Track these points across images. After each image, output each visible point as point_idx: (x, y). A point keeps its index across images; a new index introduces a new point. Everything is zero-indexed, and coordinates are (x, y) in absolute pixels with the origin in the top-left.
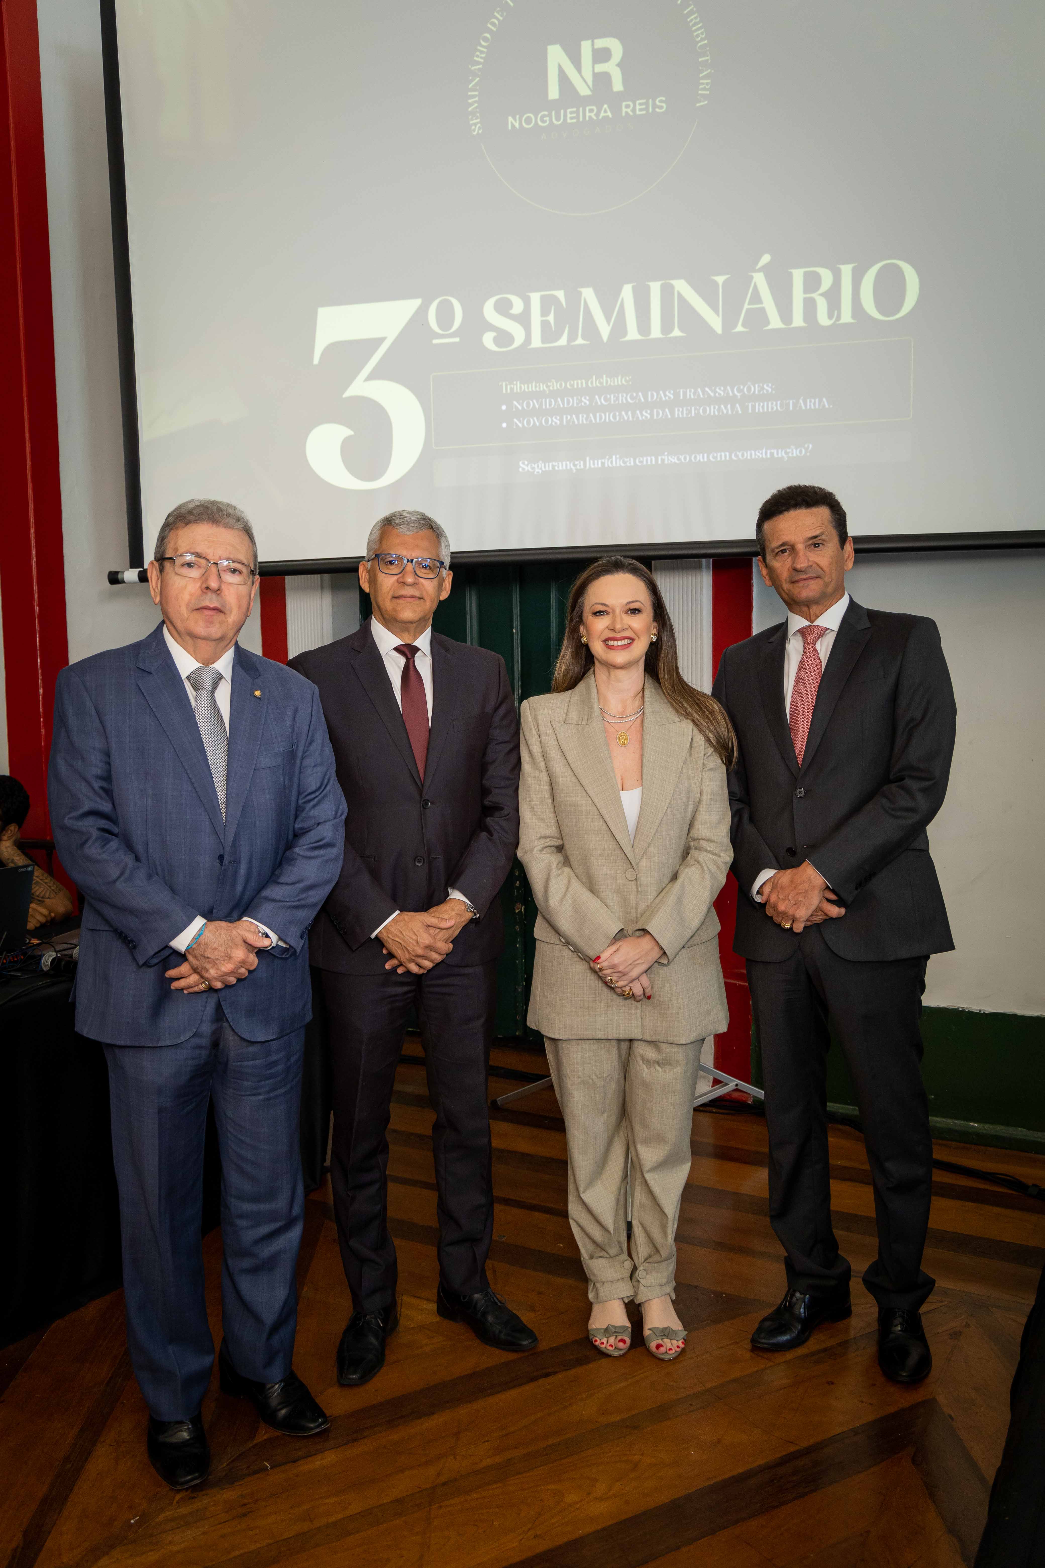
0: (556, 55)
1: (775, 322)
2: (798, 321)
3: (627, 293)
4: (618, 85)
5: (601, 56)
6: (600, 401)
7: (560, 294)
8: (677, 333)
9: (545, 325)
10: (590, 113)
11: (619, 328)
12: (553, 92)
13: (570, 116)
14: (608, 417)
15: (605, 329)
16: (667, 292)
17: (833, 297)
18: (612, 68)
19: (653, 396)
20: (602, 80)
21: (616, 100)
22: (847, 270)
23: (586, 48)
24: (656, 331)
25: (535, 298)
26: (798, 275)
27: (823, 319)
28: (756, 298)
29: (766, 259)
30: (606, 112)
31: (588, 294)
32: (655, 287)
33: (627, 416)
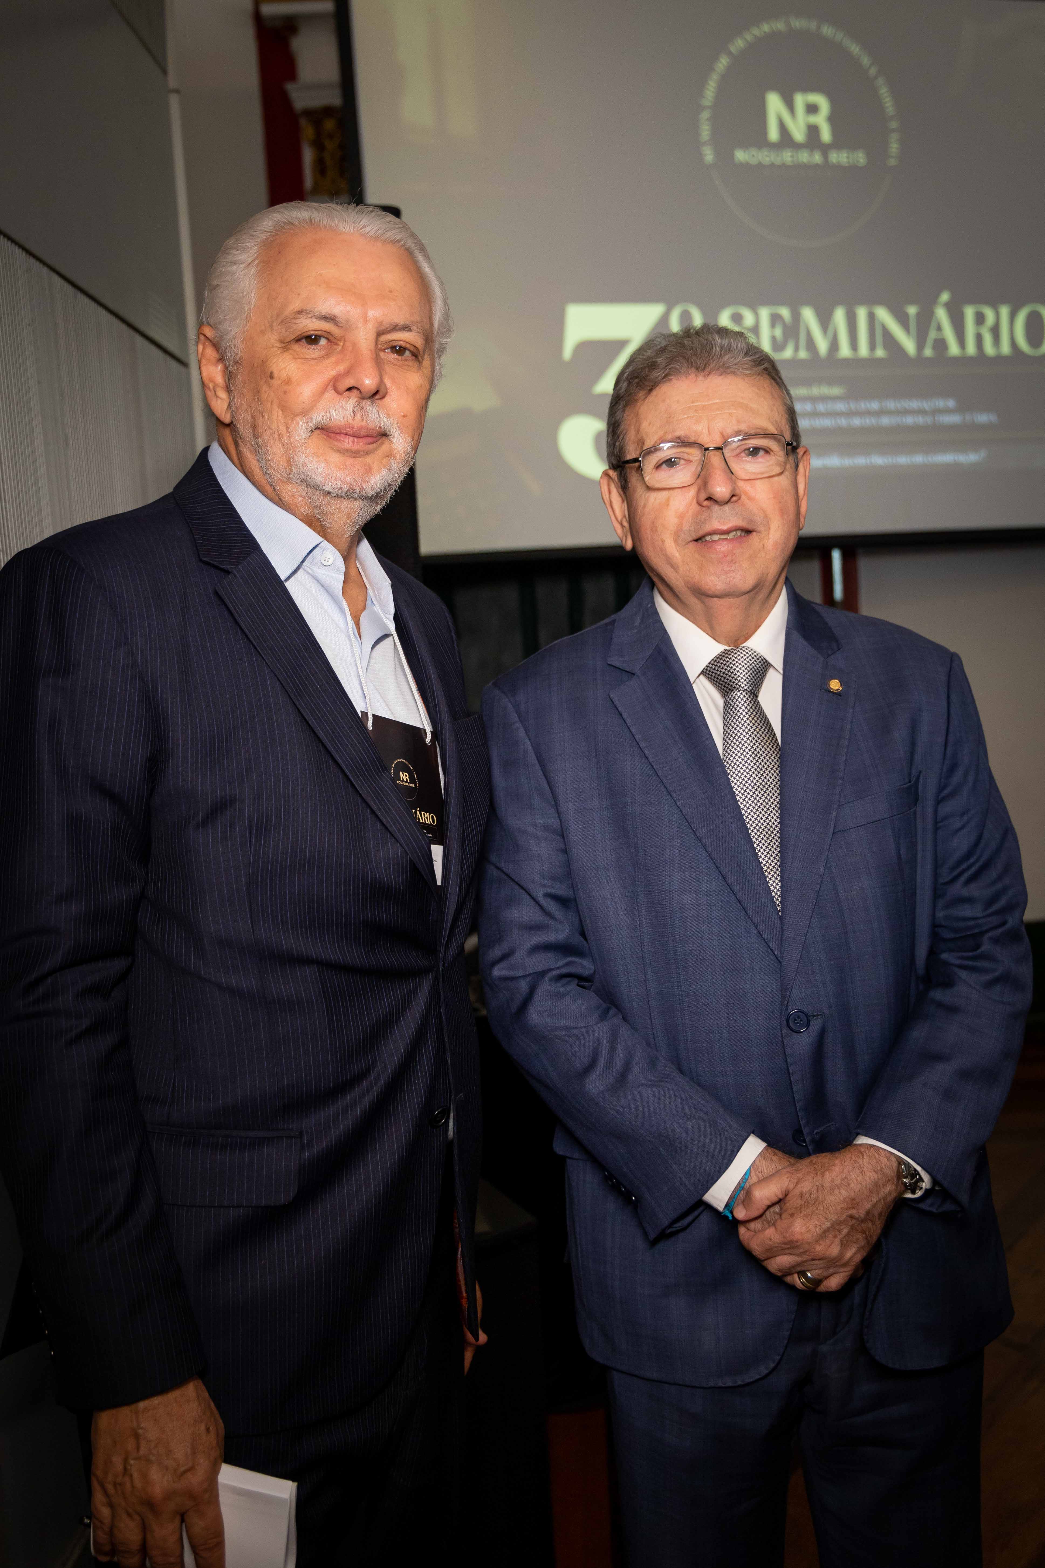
0: (774, 103)
1: (954, 349)
2: (971, 349)
3: (839, 316)
4: (826, 135)
5: (812, 109)
6: (821, 407)
7: (785, 312)
8: (880, 353)
9: (773, 339)
10: (804, 157)
11: (834, 345)
12: (773, 134)
13: (787, 156)
14: (827, 422)
15: (822, 346)
16: (872, 317)
17: (995, 331)
18: (821, 120)
19: (863, 405)
20: (813, 130)
21: (825, 149)
22: (1004, 311)
23: (800, 100)
24: (864, 350)
25: (765, 313)
26: (969, 312)
27: (989, 349)
28: (939, 328)
29: (945, 297)
30: (817, 158)
31: (808, 315)
32: (862, 313)
33: (843, 422)
